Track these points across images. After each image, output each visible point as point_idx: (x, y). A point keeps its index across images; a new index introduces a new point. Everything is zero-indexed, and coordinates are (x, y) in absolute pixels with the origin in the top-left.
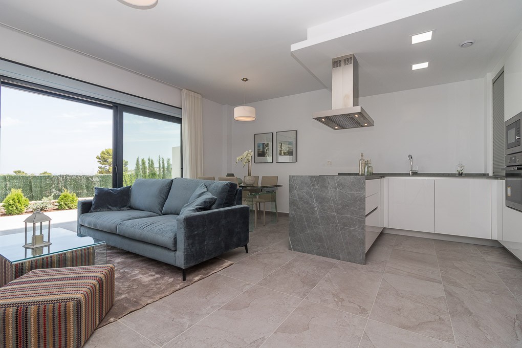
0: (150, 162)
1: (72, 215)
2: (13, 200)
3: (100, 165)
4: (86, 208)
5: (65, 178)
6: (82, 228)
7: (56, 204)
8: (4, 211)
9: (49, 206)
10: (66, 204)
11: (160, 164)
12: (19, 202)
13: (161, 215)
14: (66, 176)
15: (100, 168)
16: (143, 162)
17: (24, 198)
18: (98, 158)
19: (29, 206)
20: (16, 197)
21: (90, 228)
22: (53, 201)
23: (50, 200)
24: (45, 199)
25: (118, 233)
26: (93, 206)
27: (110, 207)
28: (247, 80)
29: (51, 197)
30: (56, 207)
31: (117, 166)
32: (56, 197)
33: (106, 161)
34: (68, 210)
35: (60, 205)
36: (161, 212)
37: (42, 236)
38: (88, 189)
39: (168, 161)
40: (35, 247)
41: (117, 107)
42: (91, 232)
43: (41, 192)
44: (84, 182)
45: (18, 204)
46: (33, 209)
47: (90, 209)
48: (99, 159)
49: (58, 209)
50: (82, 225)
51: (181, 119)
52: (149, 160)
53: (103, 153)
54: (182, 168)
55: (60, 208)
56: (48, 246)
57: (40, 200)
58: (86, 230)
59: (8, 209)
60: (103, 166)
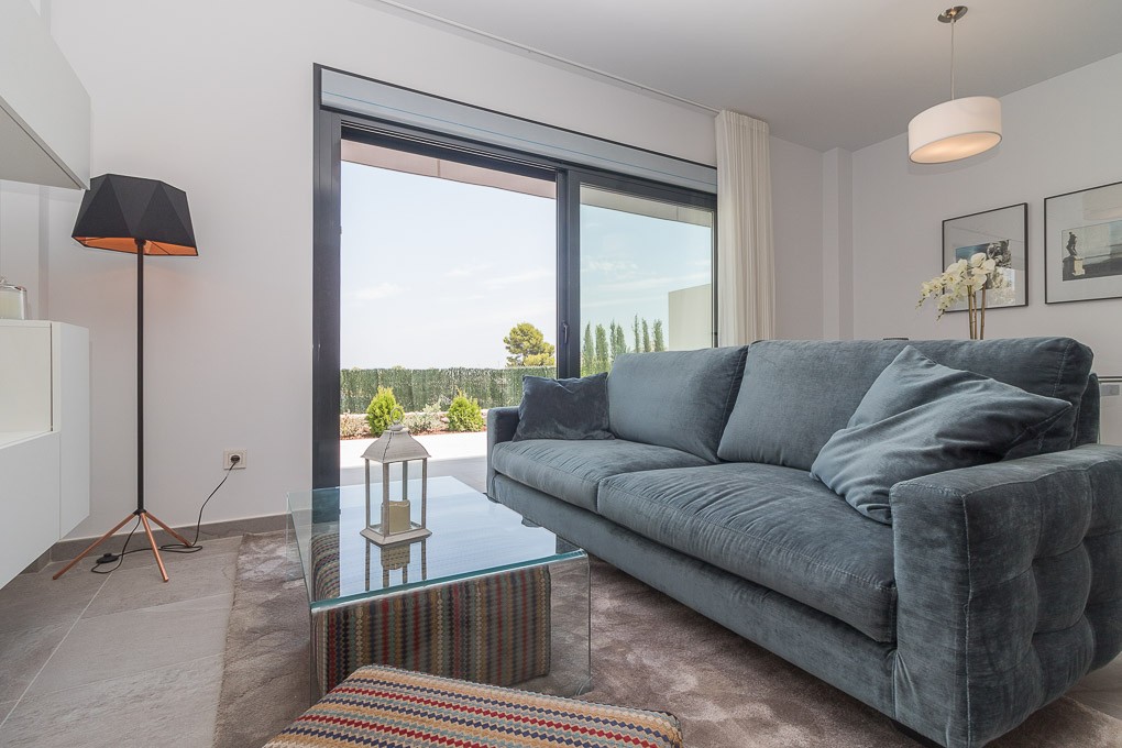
0: (616, 332)
1: (475, 444)
2: (380, 408)
3: (510, 355)
4: (506, 428)
5: (459, 373)
6: (498, 480)
7: (446, 419)
8: (368, 427)
9: (435, 424)
10: (461, 421)
11: (637, 335)
12: (389, 413)
13: (714, 464)
14: (461, 370)
15: (510, 359)
16: (600, 333)
17: (396, 406)
18: (506, 341)
19: (405, 421)
20: (384, 403)
21: (517, 482)
22: (440, 413)
23: (435, 410)
24: (428, 409)
25: (600, 511)
26: (522, 424)
27: (561, 428)
28: (960, 10)
29: (437, 406)
30: (445, 426)
31: (566, 323)
32: (444, 408)
33: (518, 346)
34: (465, 434)
35: (452, 422)
36: (714, 450)
37: (405, 508)
38: (493, 397)
39: (658, 326)
40: (388, 540)
41: (564, 172)
42: (522, 495)
43: (425, 397)
44: (487, 382)
45: (387, 416)
46: (410, 427)
47: (515, 431)
48: (508, 343)
49: (448, 430)
50: (497, 473)
51: (716, 195)
52: (612, 327)
53: (514, 332)
54: (716, 334)
55: (452, 428)
56: (422, 540)
57: (420, 410)
58: (509, 487)
59: (372, 424)
60: (514, 356)
